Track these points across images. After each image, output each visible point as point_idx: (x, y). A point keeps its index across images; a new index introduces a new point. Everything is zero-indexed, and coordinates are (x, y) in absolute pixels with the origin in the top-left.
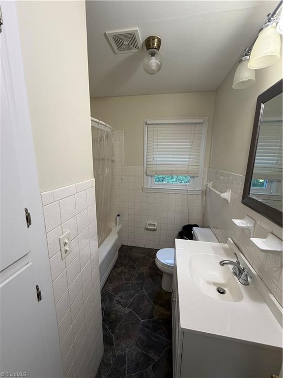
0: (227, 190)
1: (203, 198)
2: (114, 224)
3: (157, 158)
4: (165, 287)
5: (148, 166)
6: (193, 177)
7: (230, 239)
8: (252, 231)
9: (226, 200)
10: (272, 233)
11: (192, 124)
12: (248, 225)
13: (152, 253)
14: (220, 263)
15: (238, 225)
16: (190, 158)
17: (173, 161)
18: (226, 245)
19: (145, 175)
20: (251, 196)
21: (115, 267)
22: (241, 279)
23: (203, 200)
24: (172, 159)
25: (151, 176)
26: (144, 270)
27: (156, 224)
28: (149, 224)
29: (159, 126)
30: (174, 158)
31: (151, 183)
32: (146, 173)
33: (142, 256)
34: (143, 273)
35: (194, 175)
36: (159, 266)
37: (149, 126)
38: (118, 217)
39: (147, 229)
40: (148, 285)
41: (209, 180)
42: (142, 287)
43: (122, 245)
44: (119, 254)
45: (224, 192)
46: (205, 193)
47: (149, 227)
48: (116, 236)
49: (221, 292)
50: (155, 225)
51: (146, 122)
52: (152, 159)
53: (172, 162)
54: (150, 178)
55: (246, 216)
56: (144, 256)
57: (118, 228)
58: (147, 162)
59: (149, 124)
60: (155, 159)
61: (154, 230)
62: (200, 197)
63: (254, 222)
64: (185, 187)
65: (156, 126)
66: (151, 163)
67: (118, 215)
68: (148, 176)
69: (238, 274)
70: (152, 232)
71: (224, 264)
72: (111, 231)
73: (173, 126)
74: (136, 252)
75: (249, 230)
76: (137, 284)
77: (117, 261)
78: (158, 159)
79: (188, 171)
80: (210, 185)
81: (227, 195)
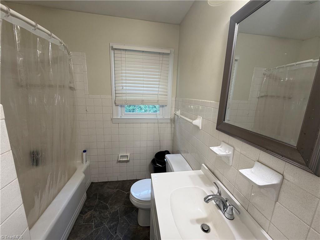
0: (197, 117)
1: (172, 125)
2: (79, 161)
3: (126, 86)
4: (141, 222)
5: (117, 95)
6: (163, 106)
7: (203, 165)
8: (231, 158)
9: (197, 127)
10: (258, 161)
11: (159, 53)
12: (227, 152)
13: (126, 185)
14: (205, 199)
15: (218, 153)
16: (159, 88)
17: (143, 90)
18: (201, 172)
19: (114, 105)
20: (226, 121)
21: (82, 212)
22: (226, 213)
23: (172, 127)
24: (142, 88)
25: (121, 106)
26: (118, 207)
27: (128, 154)
28: (121, 156)
29: (127, 52)
30: (143, 87)
31: (121, 114)
32: (115, 103)
33: (115, 190)
34: (117, 211)
35: (163, 104)
36: (134, 202)
37: (116, 51)
38: (84, 153)
39: (120, 162)
40: (123, 226)
41: (177, 108)
42: (116, 229)
43: (92, 183)
44: (87, 195)
45: (195, 120)
46: (173, 121)
47: (121, 160)
48: (82, 176)
49: (206, 230)
50: (127, 156)
51: (112, 47)
52: (122, 88)
53: (142, 92)
54: (119, 108)
55: (222, 142)
56: (118, 191)
57: (85, 165)
58: (115, 90)
59: (116, 49)
60: (124, 88)
61: (127, 161)
62: (169, 125)
63: (232, 148)
64: (156, 116)
65: (123, 52)
66: (120, 92)
67: (85, 151)
68: (118, 105)
69: (222, 209)
70: (125, 163)
71: (209, 200)
72: (75, 170)
73: (141, 54)
74: (109, 188)
75: (228, 157)
76: (110, 228)
77: (85, 205)
78: (127, 88)
79: (158, 101)
80: (178, 113)
81: (198, 122)
